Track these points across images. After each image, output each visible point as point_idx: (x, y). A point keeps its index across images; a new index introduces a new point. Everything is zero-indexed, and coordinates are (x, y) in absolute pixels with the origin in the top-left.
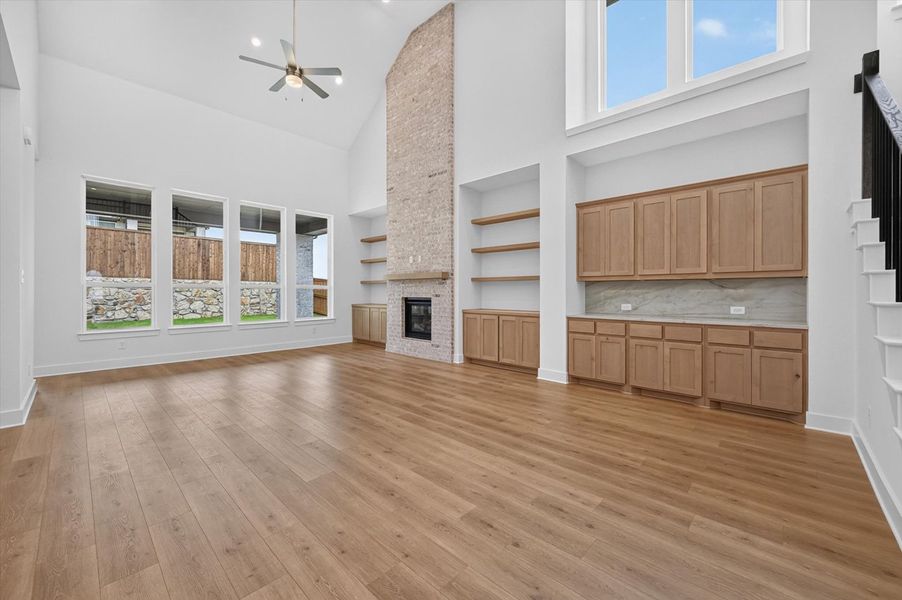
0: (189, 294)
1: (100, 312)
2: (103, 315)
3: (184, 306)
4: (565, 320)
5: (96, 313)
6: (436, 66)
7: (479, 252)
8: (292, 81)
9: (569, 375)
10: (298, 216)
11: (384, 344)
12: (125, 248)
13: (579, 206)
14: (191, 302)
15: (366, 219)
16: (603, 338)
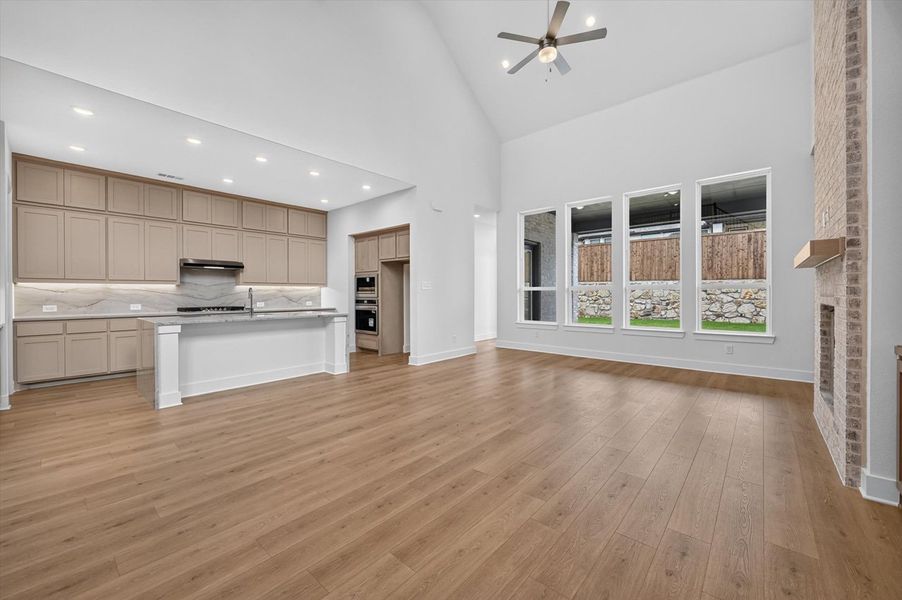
0: (736, 295)
3: (730, 309)
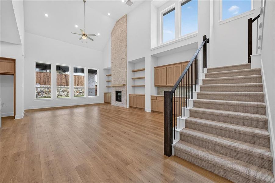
1: (39, 95)
2: (40, 96)
4: (150, 96)
5: (38, 95)
6: (122, 30)
7: (134, 79)
8: (84, 37)
9: (152, 110)
10: (89, 69)
11: (111, 103)
12: (46, 77)
13: (155, 68)
14: (63, 92)
15: (108, 70)
16: (158, 101)
